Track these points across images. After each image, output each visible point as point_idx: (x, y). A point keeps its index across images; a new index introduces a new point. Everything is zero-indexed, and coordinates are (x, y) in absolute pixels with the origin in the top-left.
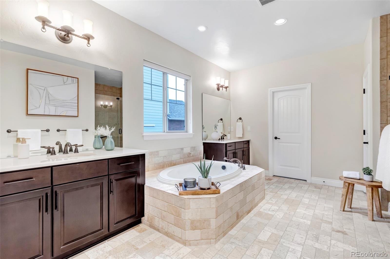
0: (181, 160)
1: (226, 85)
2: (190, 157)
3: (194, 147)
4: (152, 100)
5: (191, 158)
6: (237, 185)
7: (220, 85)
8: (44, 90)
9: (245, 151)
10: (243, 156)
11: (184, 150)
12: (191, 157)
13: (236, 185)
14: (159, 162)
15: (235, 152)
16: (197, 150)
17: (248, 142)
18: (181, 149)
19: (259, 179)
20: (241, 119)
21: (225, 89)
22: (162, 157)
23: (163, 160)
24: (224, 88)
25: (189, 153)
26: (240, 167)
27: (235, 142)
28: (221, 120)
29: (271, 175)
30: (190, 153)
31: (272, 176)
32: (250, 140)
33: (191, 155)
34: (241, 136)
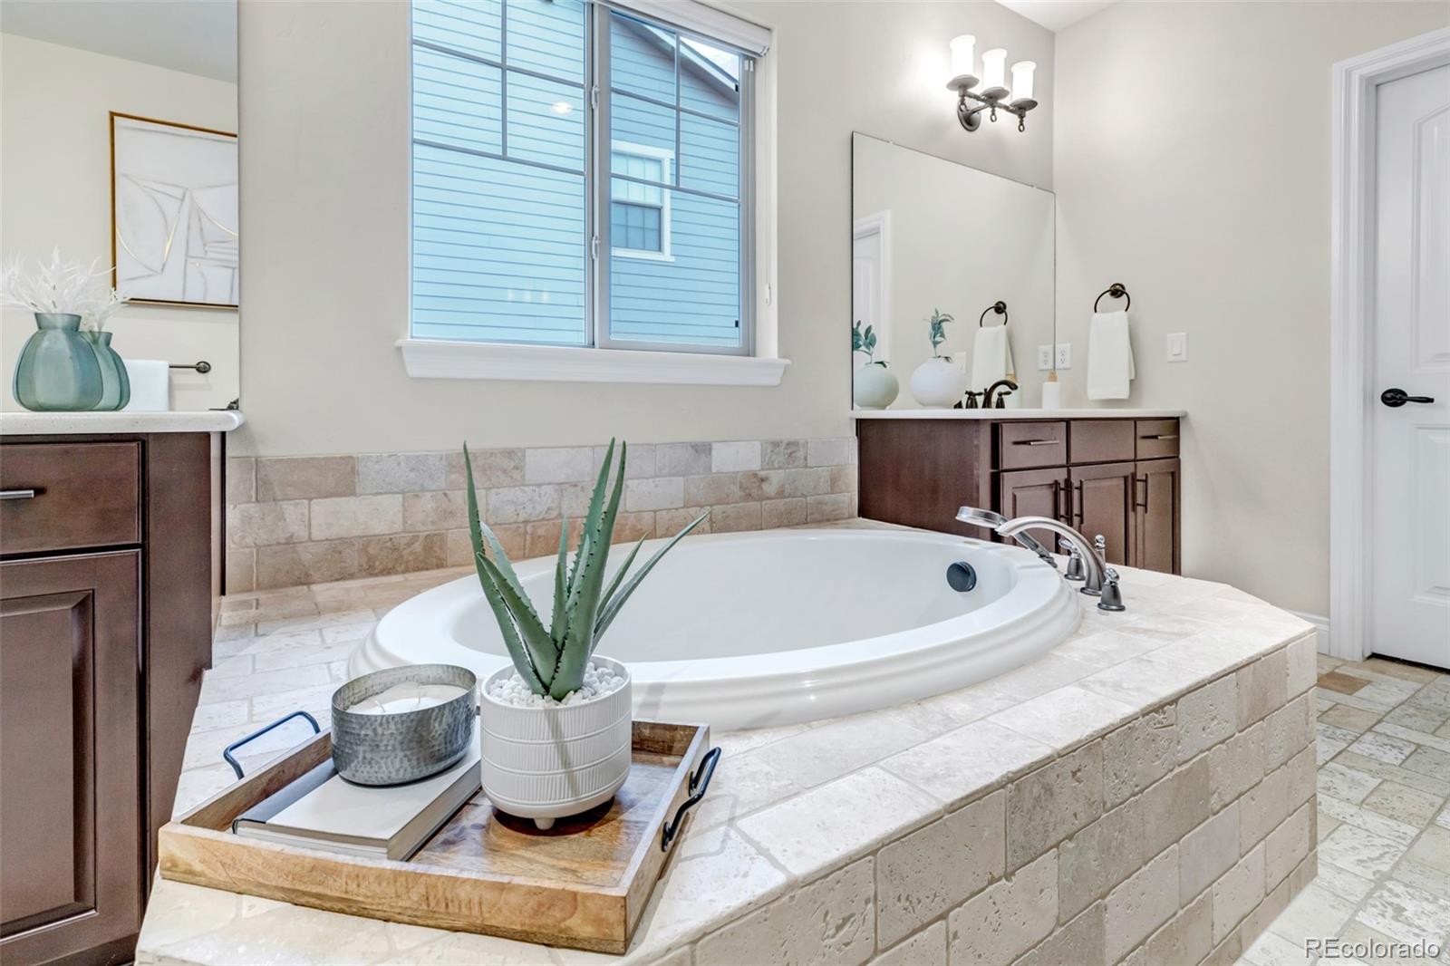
0: (692, 510)
1: (1021, 90)
2: (761, 500)
3: (789, 444)
4: (510, 153)
5: (767, 505)
6: (960, 794)
7: (976, 90)
8: (183, 200)
9: (1146, 481)
10: (1131, 514)
11: (714, 452)
12: (768, 498)
13: (951, 794)
14: (523, 516)
15: (1068, 482)
16: (810, 462)
17: (1174, 424)
18: (690, 450)
19: (1260, 711)
20: (1123, 293)
21: (1015, 118)
22: (548, 490)
23: (560, 507)
24: (1006, 108)
25: (755, 475)
26: (1083, 584)
27: (1068, 421)
28: (1000, 308)
29: (1352, 649)
30: (763, 474)
31: (1358, 656)
32: (1185, 416)
33: (769, 489)
34: (1124, 393)
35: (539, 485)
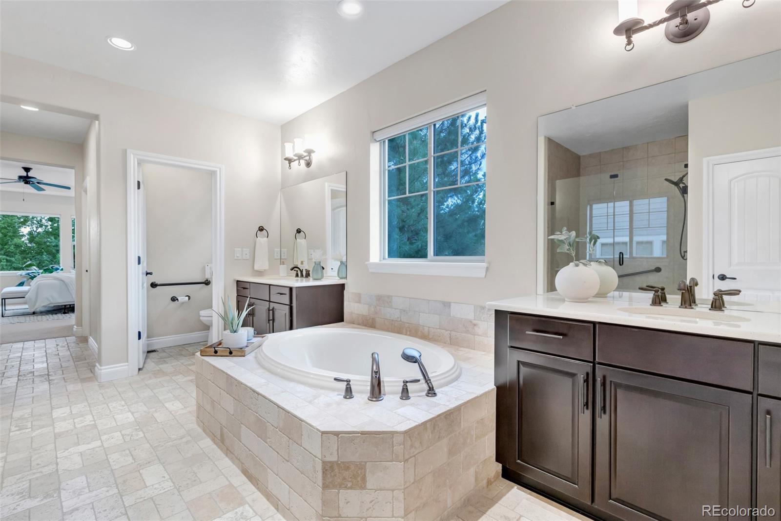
11: (451, 307)
18: (442, 304)
22: (398, 311)
23: (400, 318)
30: (475, 322)
35: (395, 309)
